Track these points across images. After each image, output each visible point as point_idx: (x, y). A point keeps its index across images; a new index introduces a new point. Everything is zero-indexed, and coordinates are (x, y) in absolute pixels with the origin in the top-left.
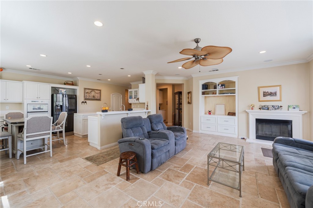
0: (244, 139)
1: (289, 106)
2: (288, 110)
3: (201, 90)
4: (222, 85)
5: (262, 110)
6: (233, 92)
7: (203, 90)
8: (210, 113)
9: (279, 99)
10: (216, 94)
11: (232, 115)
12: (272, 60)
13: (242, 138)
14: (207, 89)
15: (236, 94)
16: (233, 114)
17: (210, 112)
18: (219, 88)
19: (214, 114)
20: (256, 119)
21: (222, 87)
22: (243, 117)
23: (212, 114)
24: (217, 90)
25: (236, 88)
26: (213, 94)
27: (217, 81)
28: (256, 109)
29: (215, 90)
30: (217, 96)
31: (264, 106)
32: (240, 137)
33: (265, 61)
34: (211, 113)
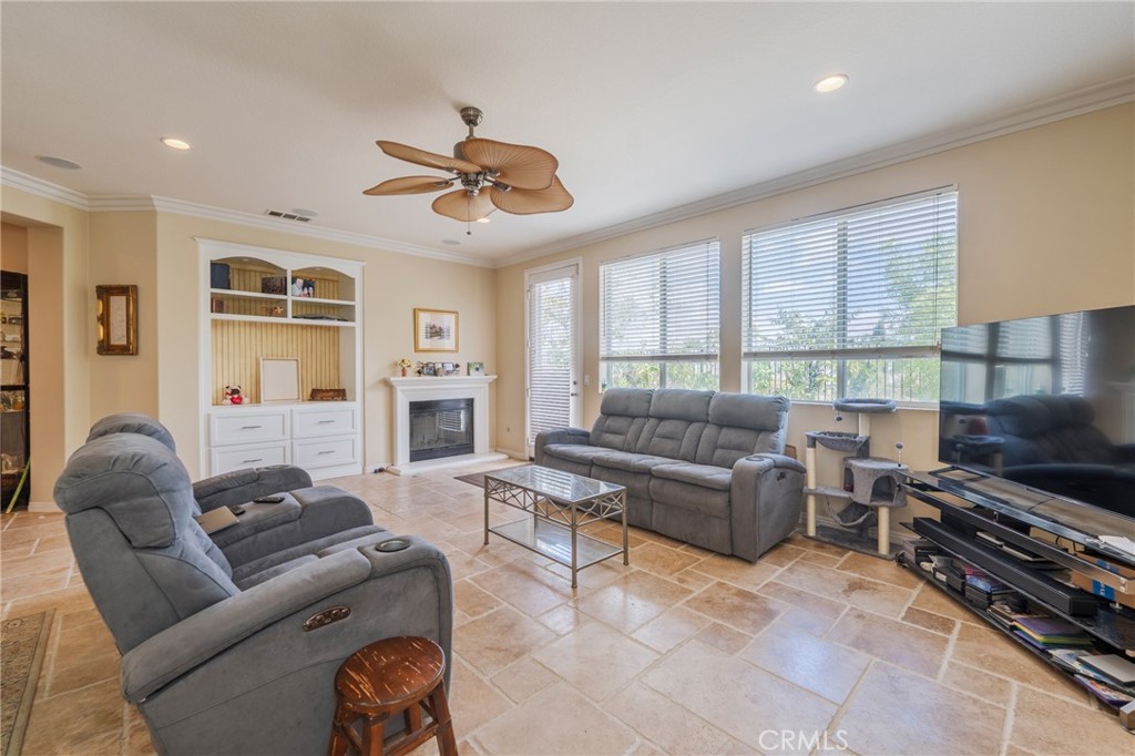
0: (381, 470)
1: (469, 365)
2: (469, 374)
3: (205, 291)
4: (307, 284)
5: (423, 378)
6: (346, 313)
7: (212, 287)
8: (235, 396)
9: (453, 348)
10: (284, 315)
11: (333, 399)
12: (458, 243)
13: (376, 472)
14: (229, 288)
15: (357, 324)
16: (340, 394)
17: (235, 391)
18: (294, 293)
19: (257, 399)
20: (411, 403)
21: (306, 291)
22: (378, 398)
23: (246, 400)
24: (290, 298)
25: (357, 303)
26: (271, 313)
27: (290, 262)
28: (411, 376)
29: (279, 301)
30: (287, 325)
31: (427, 364)
32: (371, 468)
33: (447, 242)
34: (240, 399)
